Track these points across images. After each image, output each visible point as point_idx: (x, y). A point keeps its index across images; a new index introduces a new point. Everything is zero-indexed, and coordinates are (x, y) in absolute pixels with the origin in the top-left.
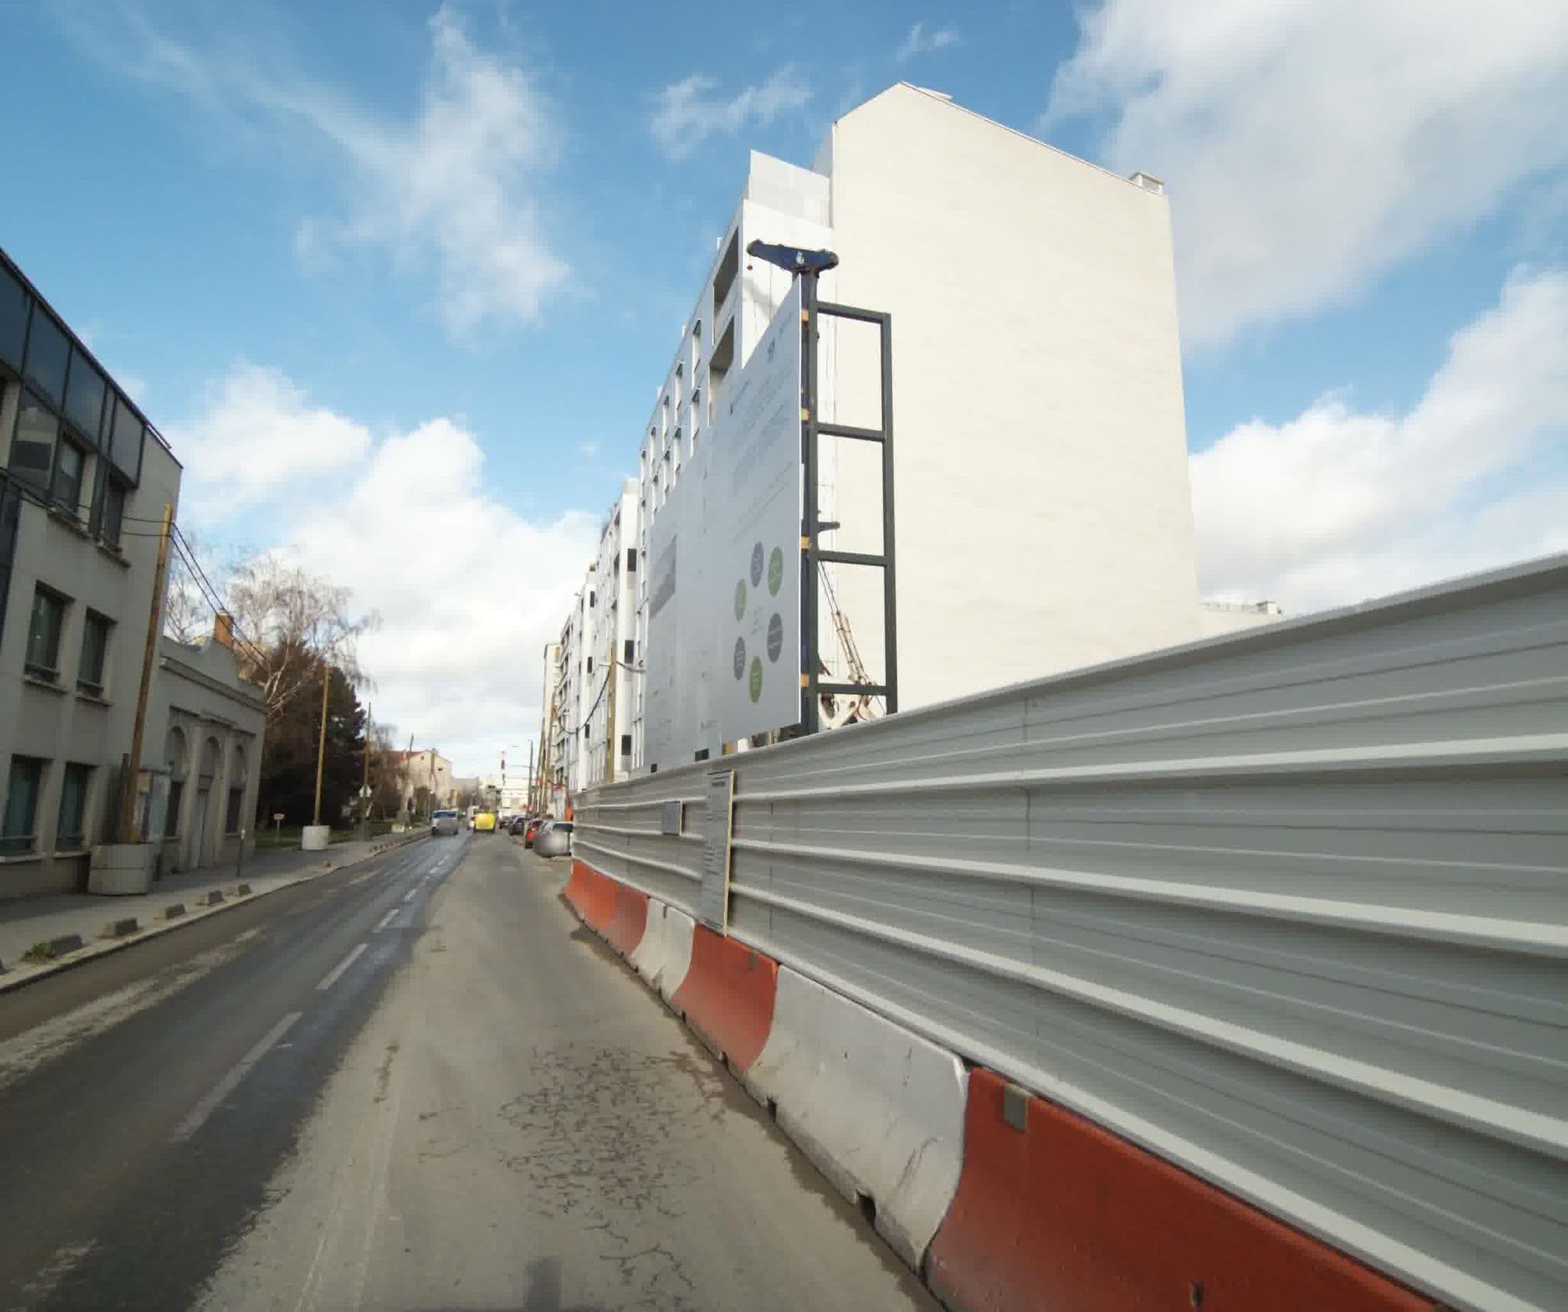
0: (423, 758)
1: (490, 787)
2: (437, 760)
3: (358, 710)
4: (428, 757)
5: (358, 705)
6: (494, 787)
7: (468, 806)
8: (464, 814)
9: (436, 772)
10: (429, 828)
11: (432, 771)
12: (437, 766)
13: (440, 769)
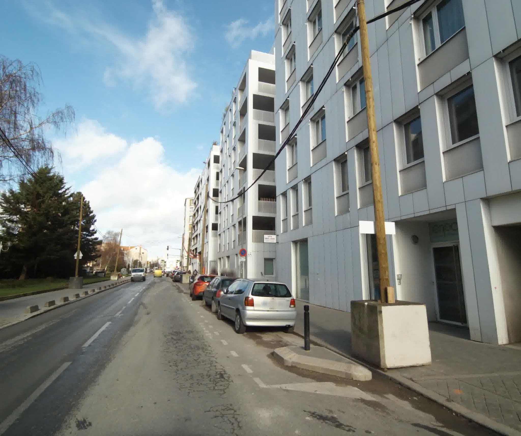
0: (136, 249)
1: (162, 260)
2: (142, 249)
3: (91, 215)
4: (138, 248)
5: (92, 212)
6: (164, 260)
7: (154, 267)
8: (152, 270)
9: (142, 254)
10: (129, 278)
11: (140, 254)
12: (142, 252)
13: (143, 253)
